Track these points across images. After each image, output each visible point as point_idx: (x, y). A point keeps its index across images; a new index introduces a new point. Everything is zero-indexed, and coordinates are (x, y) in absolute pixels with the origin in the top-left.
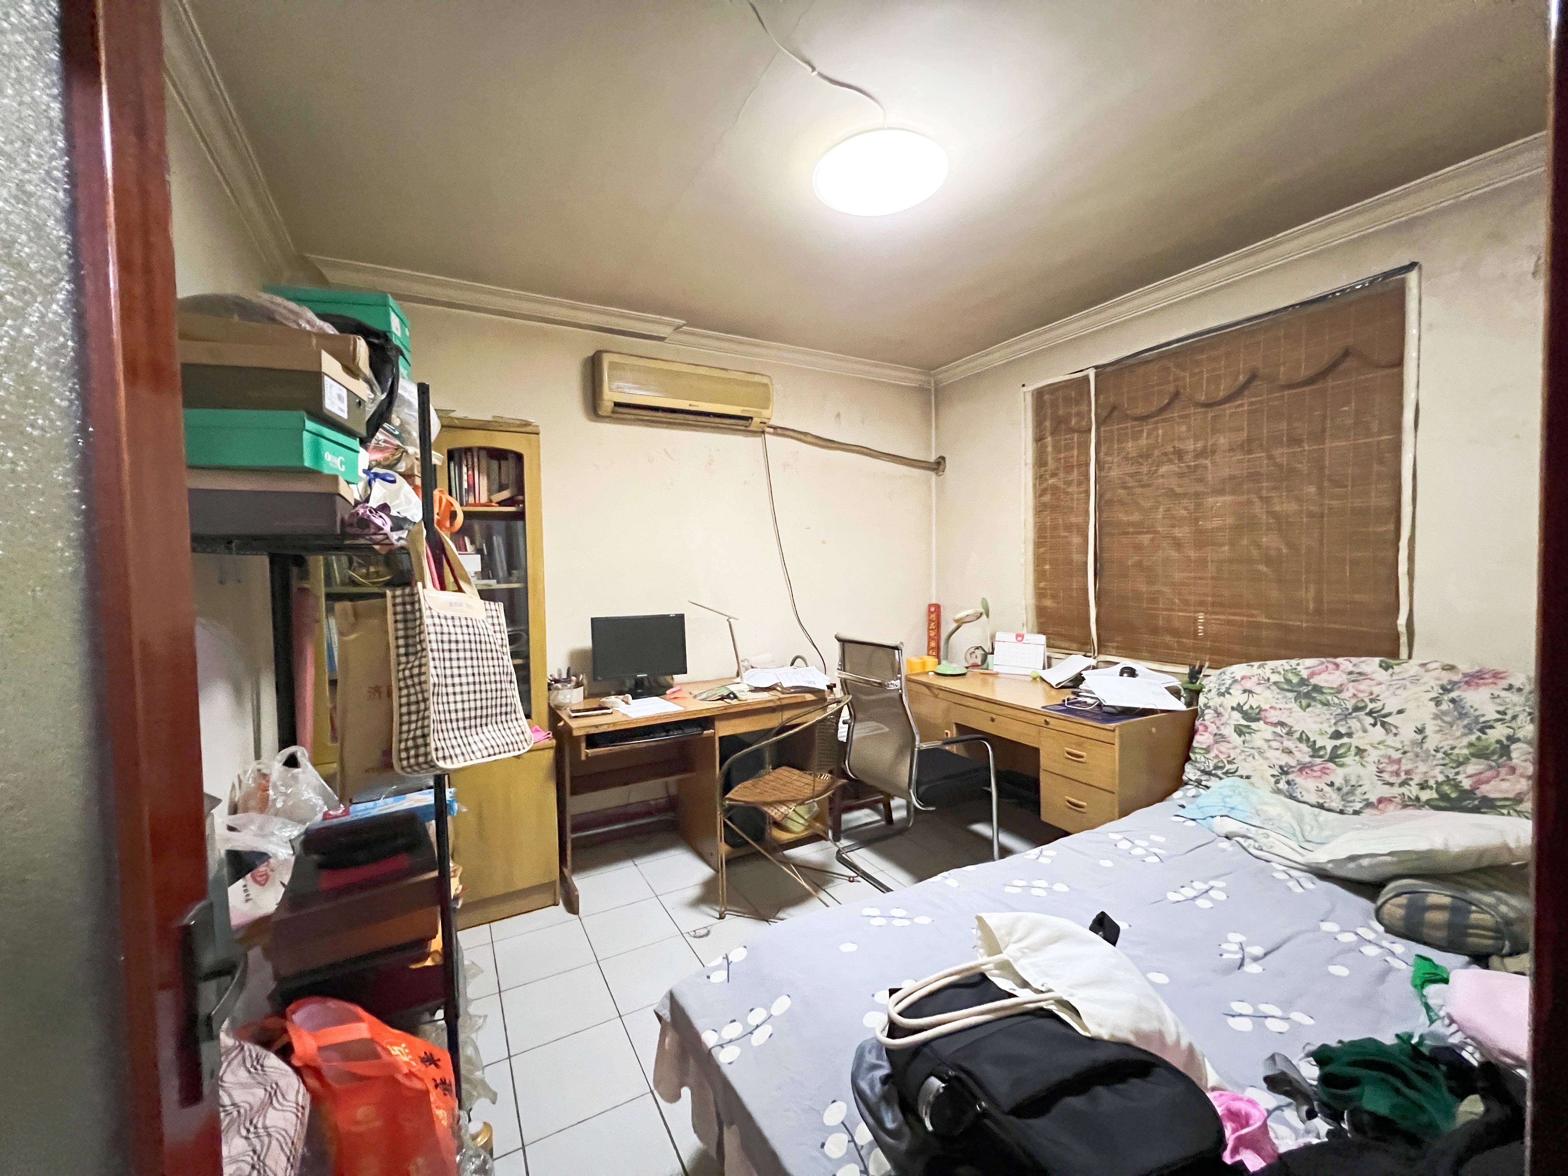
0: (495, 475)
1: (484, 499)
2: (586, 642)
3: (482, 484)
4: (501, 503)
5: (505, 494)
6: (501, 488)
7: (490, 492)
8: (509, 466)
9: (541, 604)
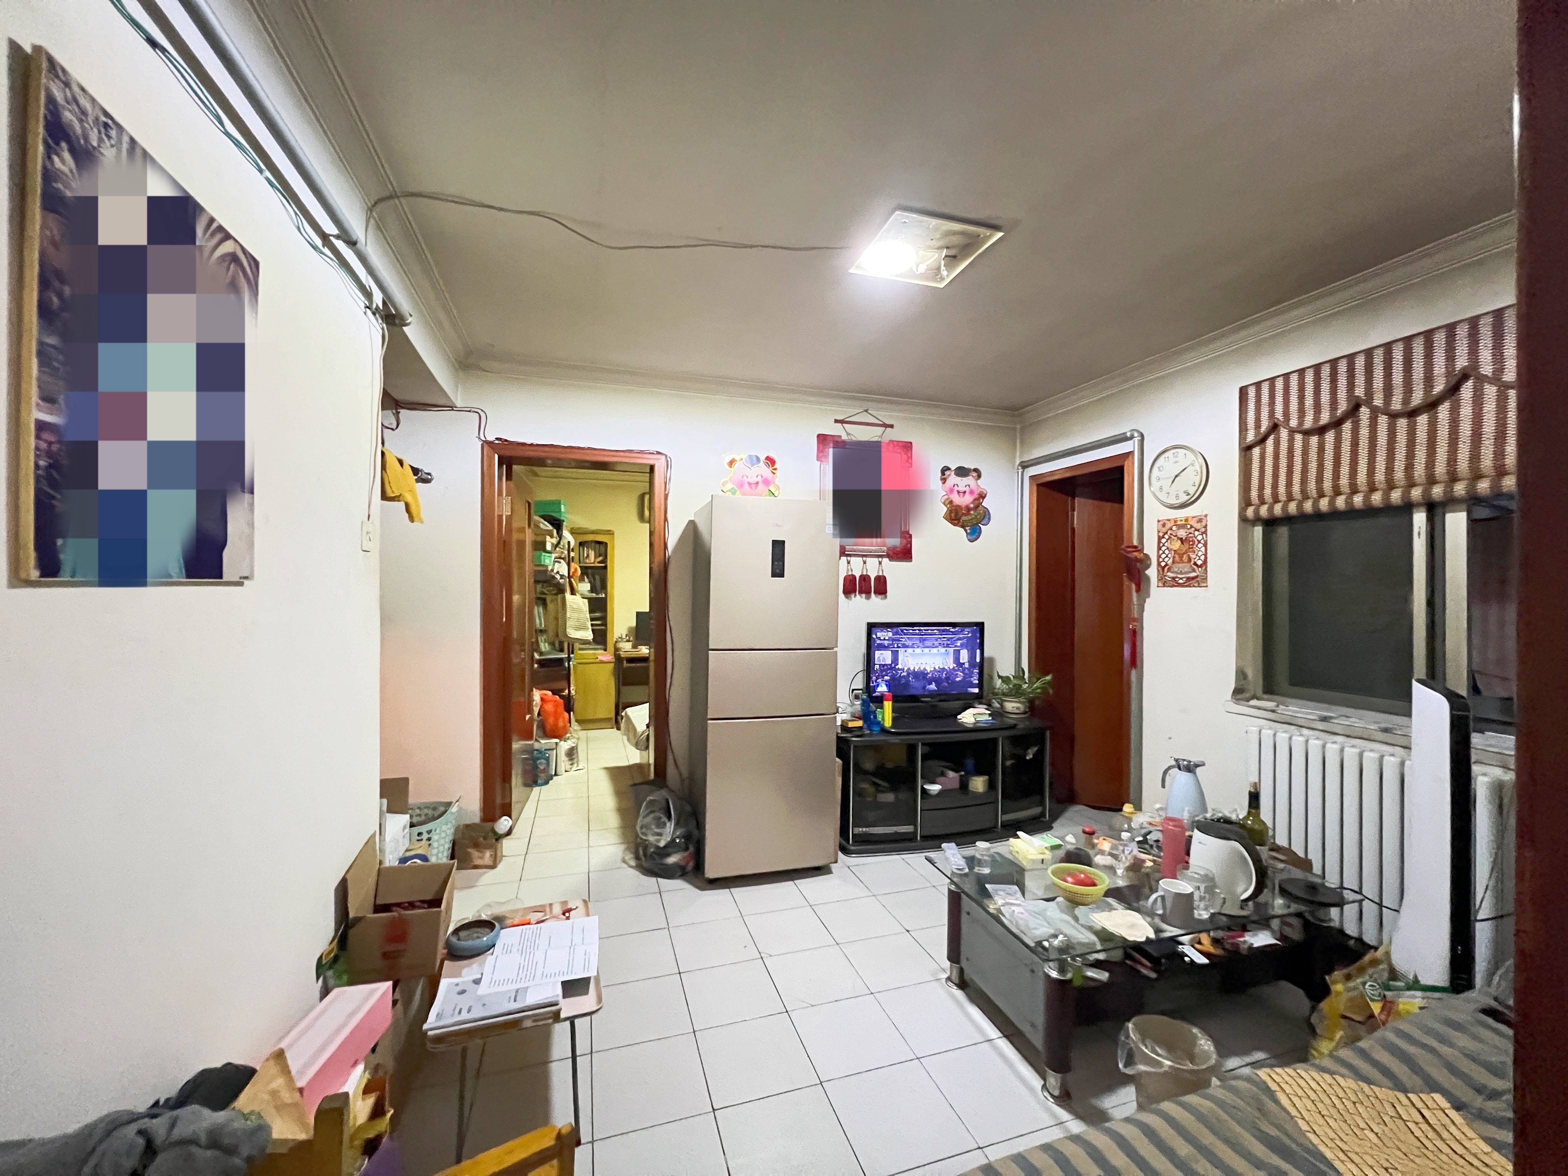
0: (597, 551)
1: (592, 561)
2: (633, 623)
3: (592, 554)
4: (599, 562)
5: (601, 558)
6: (600, 555)
7: (595, 557)
8: (602, 547)
9: (612, 603)
